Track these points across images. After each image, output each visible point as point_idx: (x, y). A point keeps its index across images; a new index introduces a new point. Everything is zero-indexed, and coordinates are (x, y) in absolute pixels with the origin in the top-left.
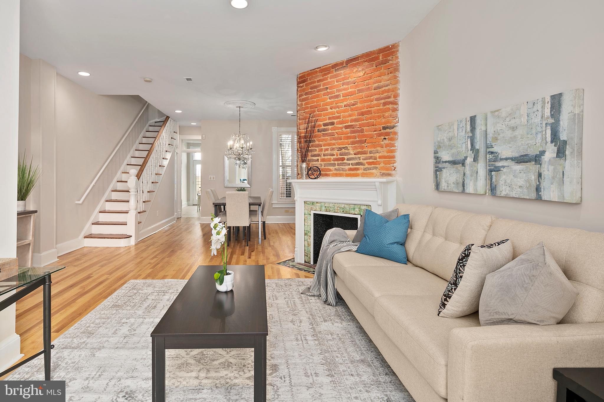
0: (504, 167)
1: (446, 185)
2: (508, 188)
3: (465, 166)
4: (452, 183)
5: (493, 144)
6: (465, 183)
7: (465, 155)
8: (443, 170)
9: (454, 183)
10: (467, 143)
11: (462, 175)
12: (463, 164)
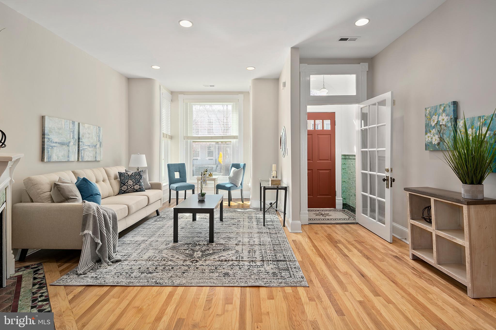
0: (86, 149)
1: (57, 157)
2: (88, 157)
3: (69, 147)
4: (61, 156)
5: (82, 138)
6: (69, 155)
7: (69, 141)
8: (54, 147)
9: (62, 156)
10: (70, 134)
11: (68, 152)
12: (68, 146)
